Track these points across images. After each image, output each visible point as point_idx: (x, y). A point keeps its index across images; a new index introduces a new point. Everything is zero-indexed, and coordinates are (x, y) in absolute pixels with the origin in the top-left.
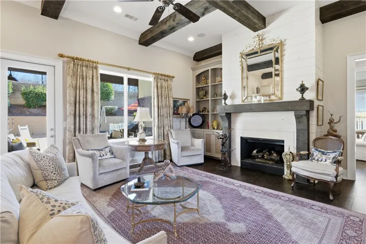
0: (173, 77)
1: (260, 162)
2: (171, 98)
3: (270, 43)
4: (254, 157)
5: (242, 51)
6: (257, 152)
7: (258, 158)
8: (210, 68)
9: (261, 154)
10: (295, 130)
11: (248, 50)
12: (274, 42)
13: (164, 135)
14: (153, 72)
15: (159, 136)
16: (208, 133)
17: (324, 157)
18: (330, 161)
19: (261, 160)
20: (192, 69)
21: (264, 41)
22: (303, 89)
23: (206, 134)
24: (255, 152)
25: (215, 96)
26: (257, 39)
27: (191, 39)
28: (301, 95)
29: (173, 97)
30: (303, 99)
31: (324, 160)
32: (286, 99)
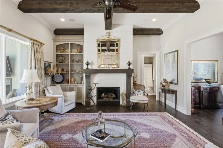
0: (44, 44)
1: (106, 100)
2: (43, 61)
3: (113, 38)
4: (103, 98)
5: (98, 38)
6: (104, 95)
7: (105, 98)
8: (70, 43)
9: (106, 95)
10: (126, 82)
11: (102, 39)
12: (116, 39)
13: (40, 92)
14: (30, 37)
15: (36, 93)
16: (71, 86)
17: (140, 93)
18: (142, 94)
19: (106, 99)
20: (53, 40)
21: (110, 36)
22: (129, 64)
23: (70, 88)
24: (103, 95)
25: (73, 61)
26: (107, 34)
27: (63, 20)
28: (128, 66)
29: (45, 60)
30: (129, 68)
31: (140, 94)
32: (121, 68)
